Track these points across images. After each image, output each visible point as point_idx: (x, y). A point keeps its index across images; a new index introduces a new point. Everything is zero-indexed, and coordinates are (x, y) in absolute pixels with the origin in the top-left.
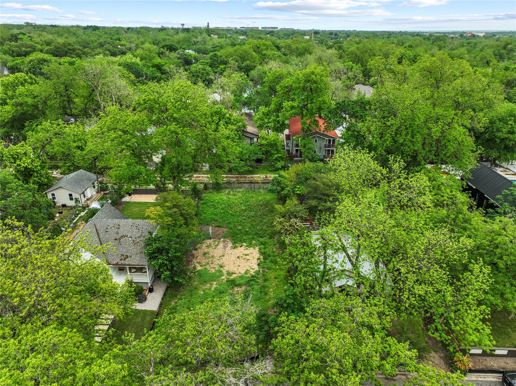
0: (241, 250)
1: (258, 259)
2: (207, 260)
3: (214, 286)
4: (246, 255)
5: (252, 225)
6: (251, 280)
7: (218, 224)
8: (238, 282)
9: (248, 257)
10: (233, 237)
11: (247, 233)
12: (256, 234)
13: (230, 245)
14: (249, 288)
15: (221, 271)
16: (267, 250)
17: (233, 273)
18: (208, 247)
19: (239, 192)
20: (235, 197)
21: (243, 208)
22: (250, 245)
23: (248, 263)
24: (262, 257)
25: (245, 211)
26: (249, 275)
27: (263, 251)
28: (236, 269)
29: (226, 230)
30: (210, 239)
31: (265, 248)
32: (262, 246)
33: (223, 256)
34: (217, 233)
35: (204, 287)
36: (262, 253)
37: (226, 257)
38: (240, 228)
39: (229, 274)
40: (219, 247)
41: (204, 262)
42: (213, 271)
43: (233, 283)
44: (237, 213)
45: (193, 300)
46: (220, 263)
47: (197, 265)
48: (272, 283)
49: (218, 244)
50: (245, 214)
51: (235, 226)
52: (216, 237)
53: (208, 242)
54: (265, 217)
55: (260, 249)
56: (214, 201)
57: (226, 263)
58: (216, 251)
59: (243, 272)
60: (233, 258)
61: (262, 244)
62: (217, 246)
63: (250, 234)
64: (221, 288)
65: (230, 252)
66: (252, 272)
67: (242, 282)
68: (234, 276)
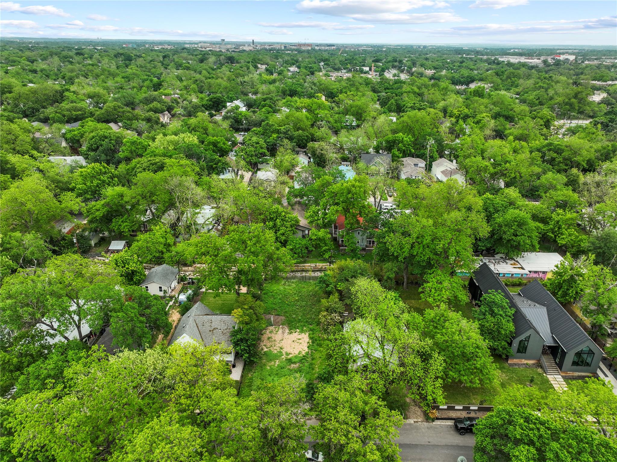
0: (295, 335)
1: (308, 343)
2: (271, 344)
3: (277, 363)
4: (299, 339)
5: (304, 314)
6: (303, 359)
7: (278, 313)
8: (294, 361)
9: (300, 341)
10: (289, 324)
11: (300, 321)
12: (307, 322)
13: (287, 331)
14: (301, 365)
15: (282, 352)
16: (314, 335)
17: (290, 354)
18: (271, 332)
19: (293, 283)
20: (290, 288)
21: (297, 298)
22: (302, 331)
23: (301, 346)
24: (310, 341)
25: (298, 301)
26: (301, 355)
27: (311, 336)
28: (292, 351)
29: (283, 318)
30: (272, 326)
31: (313, 334)
32: (311, 332)
33: (282, 340)
34: (277, 321)
35: (270, 364)
36: (311, 338)
37: (285, 340)
38: (294, 316)
39: (287, 354)
40: (279, 332)
41: (269, 345)
42: (276, 352)
43: (290, 361)
44: (292, 303)
45: (264, 373)
46: (280, 346)
47: (264, 347)
48: (318, 362)
49: (278, 330)
50: (298, 303)
51: (290, 315)
52: (277, 324)
53: (271, 328)
54: (313, 307)
55: (309, 334)
56: (273, 291)
57: (284, 346)
58: (276, 336)
59: (297, 353)
60: (290, 341)
61: (311, 330)
62: (277, 331)
63: (302, 322)
64: (282, 365)
65: (287, 337)
66: (304, 353)
67: (296, 360)
68: (291, 356)
